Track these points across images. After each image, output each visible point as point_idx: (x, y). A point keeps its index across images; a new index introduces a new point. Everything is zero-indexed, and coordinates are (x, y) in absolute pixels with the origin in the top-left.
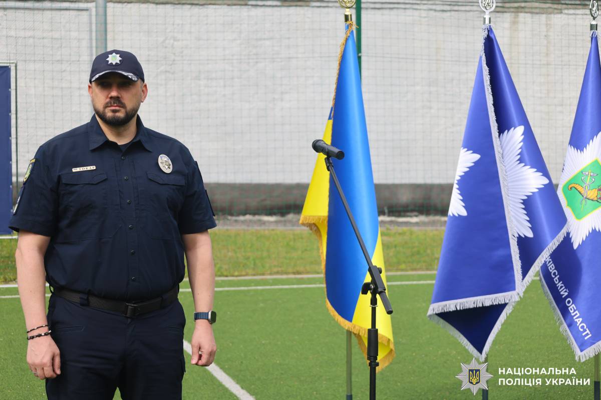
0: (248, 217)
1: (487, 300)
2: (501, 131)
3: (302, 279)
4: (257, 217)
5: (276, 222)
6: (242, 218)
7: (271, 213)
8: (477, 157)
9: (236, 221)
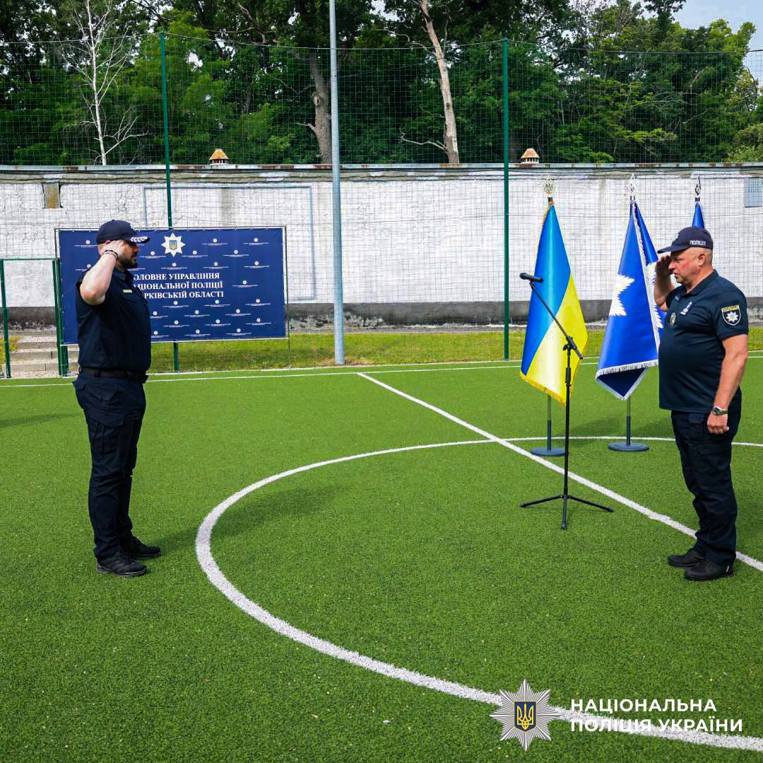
0: (417, 326)
1: (639, 365)
2: (647, 263)
3: (469, 364)
4: (423, 326)
5: (438, 329)
6: (413, 326)
7: (432, 323)
8: (632, 280)
9: (409, 328)
